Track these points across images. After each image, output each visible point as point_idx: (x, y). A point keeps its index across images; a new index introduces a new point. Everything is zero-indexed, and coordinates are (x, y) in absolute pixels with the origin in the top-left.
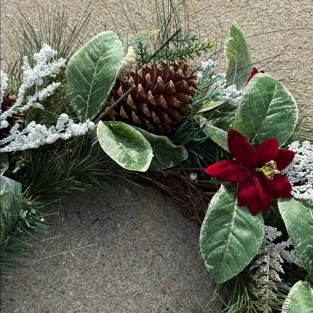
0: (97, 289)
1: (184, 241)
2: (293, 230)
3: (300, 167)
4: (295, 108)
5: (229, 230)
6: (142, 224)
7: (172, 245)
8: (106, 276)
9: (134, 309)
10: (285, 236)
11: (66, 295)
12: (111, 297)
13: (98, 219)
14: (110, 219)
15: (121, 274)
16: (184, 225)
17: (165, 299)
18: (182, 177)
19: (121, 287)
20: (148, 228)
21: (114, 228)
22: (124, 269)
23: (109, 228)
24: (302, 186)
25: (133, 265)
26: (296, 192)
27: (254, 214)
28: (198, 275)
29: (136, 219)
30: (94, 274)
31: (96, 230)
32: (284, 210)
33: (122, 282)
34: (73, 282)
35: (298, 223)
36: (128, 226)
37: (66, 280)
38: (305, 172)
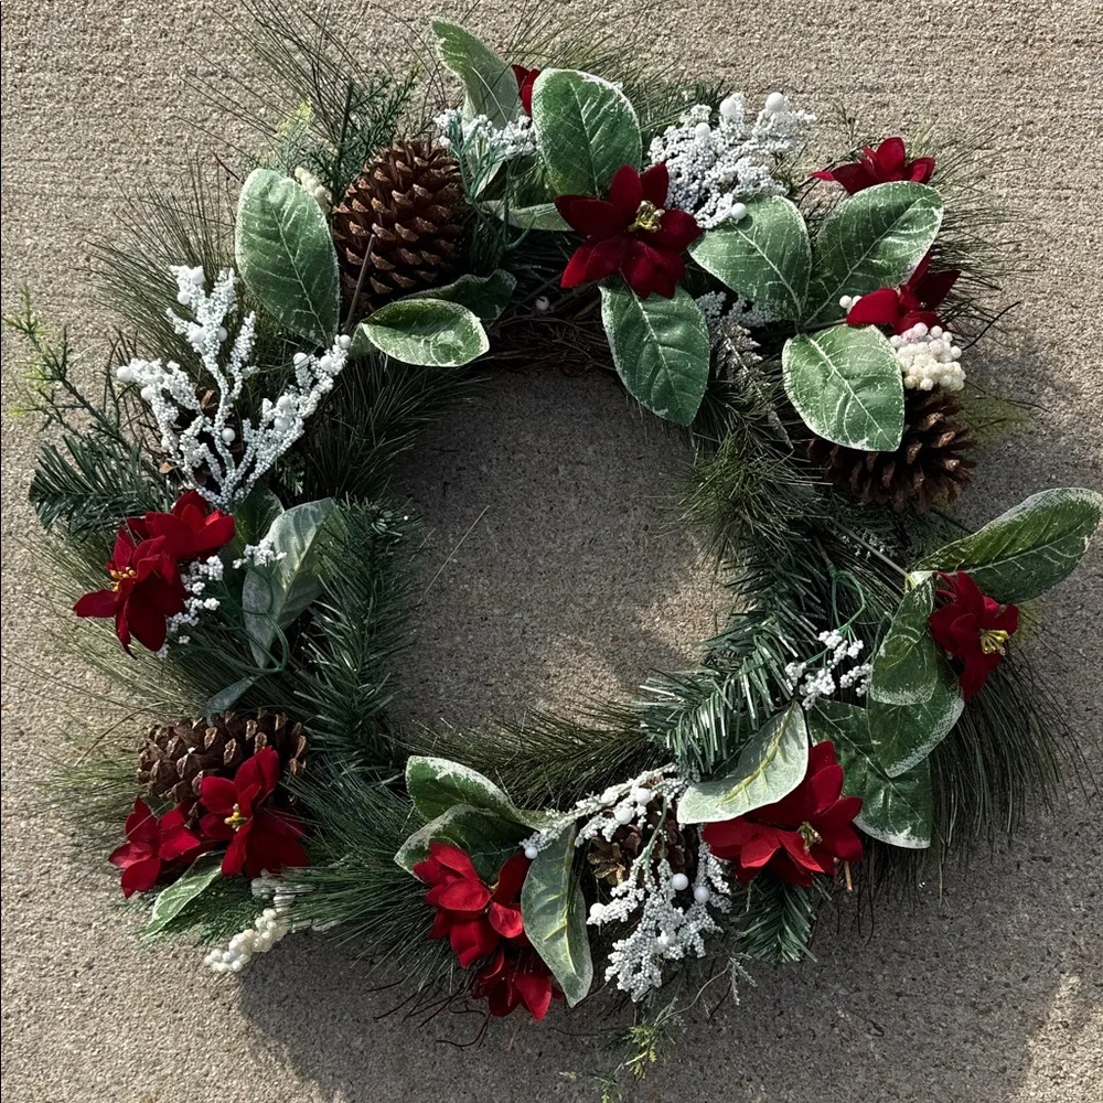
0: (528, 579)
1: (598, 416)
2: (733, 280)
3: (685, 178)
4: (619, 98)
5: (654, 344)
6: (516, 440)
7: (585, 436)
8: (526, 552)
10: (732, 297)
11: (490, 618)
12: (556, 573)
13: (446, 483)
14: (465, 469)
15: (543, 533)
16: (580, 392)
17: (632, 518)
18: (526, 317)
19: (559, 550)
20: (529, 438)
21: (480, 479)
22: (543, 523)
23: (473, 483)
24: (707, 205)
25: (552, 508)
26: (704, 219)
27: (671, 296)
28: (654, 449)
29: (502, 439)
30: (507, 562)
31: (456, 501)
32: (705, 260)
33: (554, 542)
34: (487, 594)
35: (734, 264)
36: (497, 459)
37: (474, 599)
38: (697, 181)
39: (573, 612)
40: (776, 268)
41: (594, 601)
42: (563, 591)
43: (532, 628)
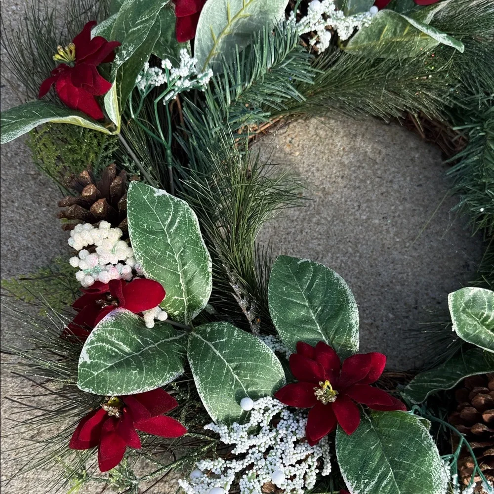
0: (358, 240)
2: (254, 344)
5: (312, 306)
6: (370, 333)
8: (360, 257)
9: (312, 243)
11: (381, 218)
12: (340, 241)
13: (416, 308)
14: (404, 317)
15: (349, 267)
19: (338, 255)
21: (393, 309)
24: (271, 418)
29: (380, 334)
30: (372, 252)
31: (409, 296)
33: (342, 261)
36: (382, 321)
37: (393, 231)
39: (328, 215)
40: (218, 353)
41: (314, 220)
42: (335, 228)
43: (354, 208)
